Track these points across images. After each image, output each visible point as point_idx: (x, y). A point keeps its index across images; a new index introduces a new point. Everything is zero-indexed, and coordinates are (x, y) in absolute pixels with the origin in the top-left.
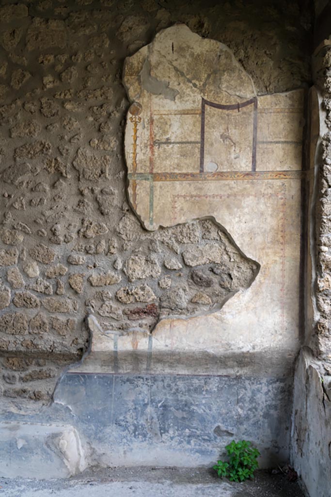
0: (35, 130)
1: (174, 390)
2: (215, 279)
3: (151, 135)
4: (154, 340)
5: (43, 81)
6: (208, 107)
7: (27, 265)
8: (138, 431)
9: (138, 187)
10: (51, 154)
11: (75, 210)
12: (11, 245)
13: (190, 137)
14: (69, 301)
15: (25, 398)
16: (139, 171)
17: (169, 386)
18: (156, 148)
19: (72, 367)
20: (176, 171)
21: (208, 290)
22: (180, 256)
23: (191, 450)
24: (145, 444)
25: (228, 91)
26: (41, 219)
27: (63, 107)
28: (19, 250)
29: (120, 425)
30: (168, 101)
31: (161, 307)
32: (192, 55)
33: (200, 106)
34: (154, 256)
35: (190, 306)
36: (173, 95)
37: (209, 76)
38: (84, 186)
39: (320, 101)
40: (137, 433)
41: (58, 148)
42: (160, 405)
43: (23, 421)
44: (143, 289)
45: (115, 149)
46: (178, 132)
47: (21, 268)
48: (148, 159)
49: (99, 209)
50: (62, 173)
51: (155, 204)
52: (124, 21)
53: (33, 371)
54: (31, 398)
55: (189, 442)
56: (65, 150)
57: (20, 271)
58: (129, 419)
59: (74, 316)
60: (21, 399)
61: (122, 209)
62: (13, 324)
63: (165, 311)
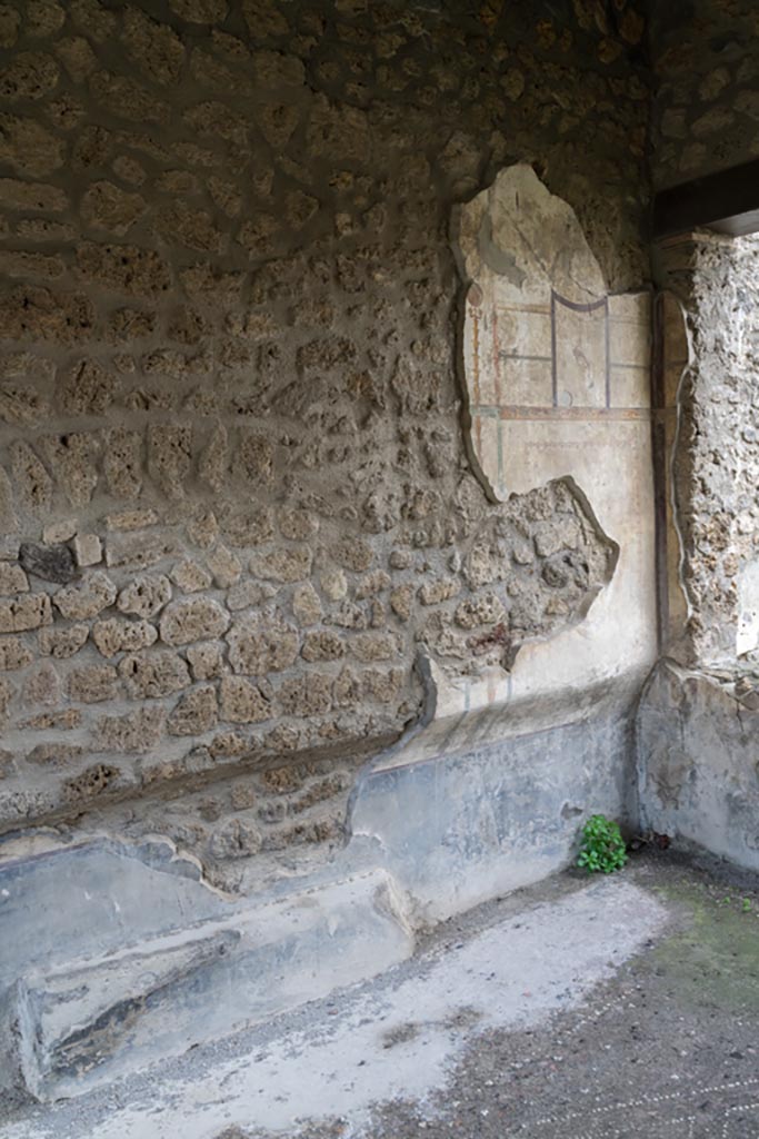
0: (331, 315)
1: (512, 764)
2: (570, 573)
3: (495, 342)
4: (513, 682)
5: (334, 221)
6: (558, 304)
7: (330, 577)
8: (472, 848)
9: (483, 429)
10: (358, 364)
11: (396, 470)
12: (300, 540)
13: (540, 349)
14: (390, 637)
15: (300, 843)
16: (484, 401)
17: (506, 759)
18: (502, 363)
19: (378, 760)
20: (527, 404)
21: (562, 591)
22: (531, 542)
23: (537, 853)
24: (480, 865)
25: (580, 283)
26: (348, 487)
27: (371, 277)
28: (312, 549)
29: (448, 845)
30: (512, 287)
31: (512, 627)
32: (539, 217)
33: (549, 302)
34: (502, 544)
35: (546, 620)
36: (519, 279)
37: (558, 254)
38: (407, 424)
39: (685, 316)
40: (470, 850)
41: (368, 352)
42: (496, 793)
43: (305, 888)
44: (490, 601)
45: (447, 361)
46: (527, 340)
47: (317, 584)
48: (493, 381)
49: (428, 466)
50: (375, 400)
51: (504, 457)
52: (450, 138)
53: (312, 788)
54: (310, 840)
55: (534, 842)
56: (379, 359)
57: (316, 590)
58: (460, 830)
59: (399, 663)
60: (293, 849)
61: (459, 465)
62: (306, 696)
63: (516, 633)
